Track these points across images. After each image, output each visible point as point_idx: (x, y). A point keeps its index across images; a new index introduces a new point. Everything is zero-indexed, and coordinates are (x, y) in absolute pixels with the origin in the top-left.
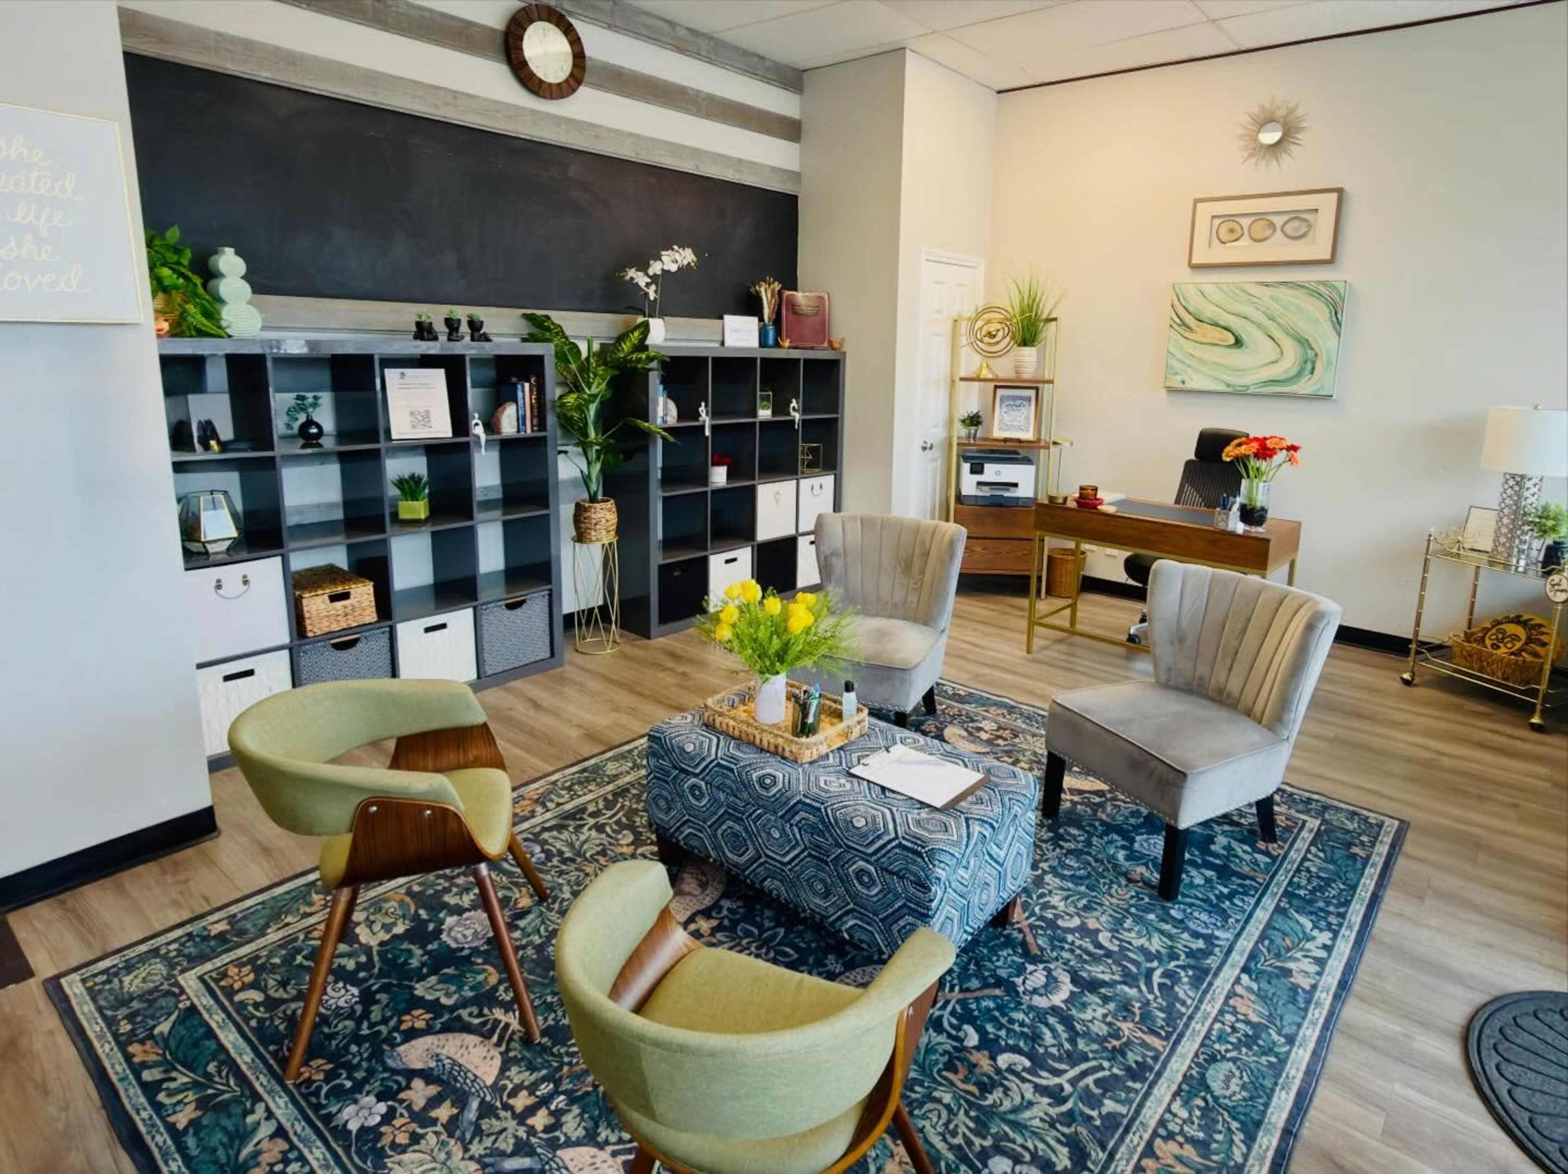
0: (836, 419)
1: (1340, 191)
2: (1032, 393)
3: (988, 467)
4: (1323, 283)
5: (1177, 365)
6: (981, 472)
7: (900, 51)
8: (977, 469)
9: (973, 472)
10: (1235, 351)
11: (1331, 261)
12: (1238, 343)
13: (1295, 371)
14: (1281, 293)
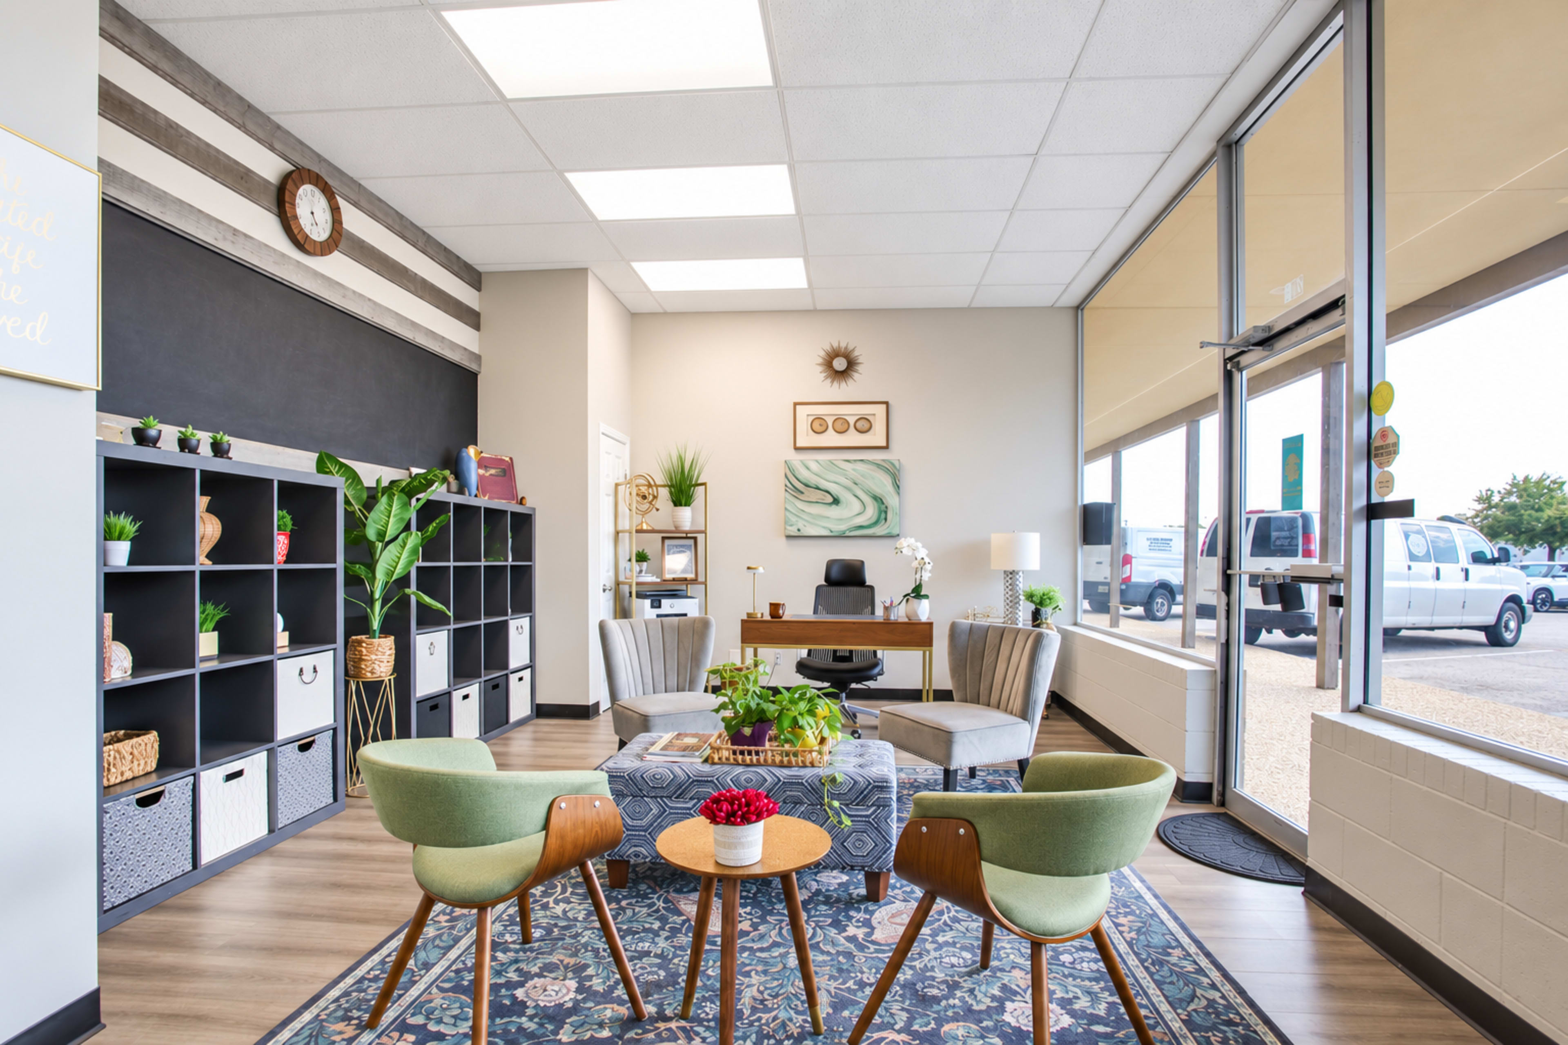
0: (530, 566)
1: (887, 403)
2: (692, 542)
3: (665, 602)
4: (883, 460)
5: (794, 519)
6: (660, 607)
7: (581, 273)
8: (656, 604)
9: (653, 607)
10: (834, 506)
11: (887, 447)
12: (836, 501)
13: (874, 519)
14: (861, 467)
